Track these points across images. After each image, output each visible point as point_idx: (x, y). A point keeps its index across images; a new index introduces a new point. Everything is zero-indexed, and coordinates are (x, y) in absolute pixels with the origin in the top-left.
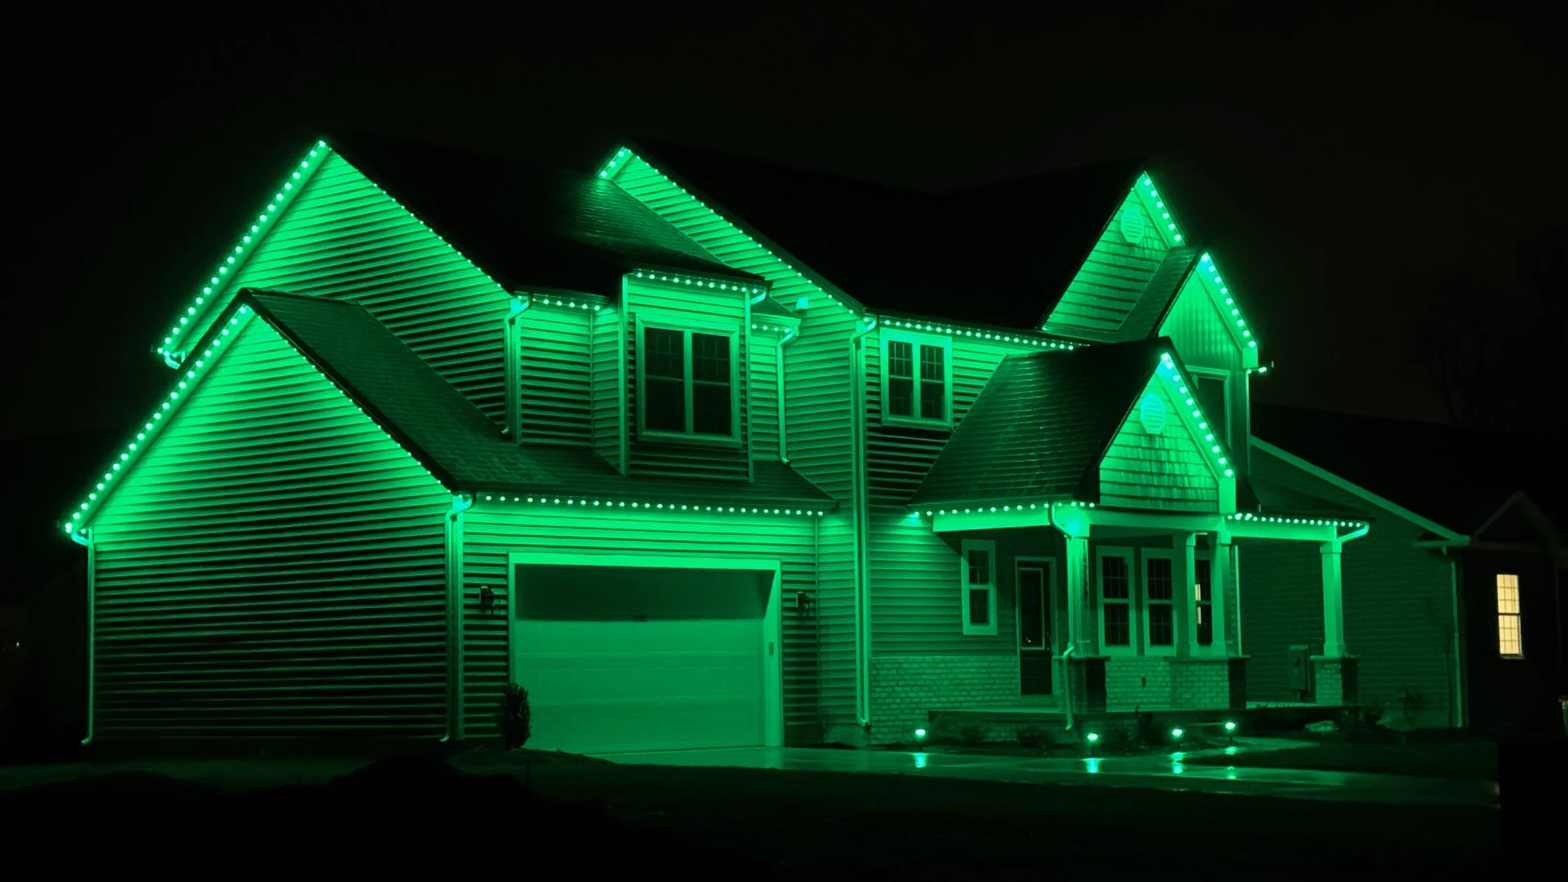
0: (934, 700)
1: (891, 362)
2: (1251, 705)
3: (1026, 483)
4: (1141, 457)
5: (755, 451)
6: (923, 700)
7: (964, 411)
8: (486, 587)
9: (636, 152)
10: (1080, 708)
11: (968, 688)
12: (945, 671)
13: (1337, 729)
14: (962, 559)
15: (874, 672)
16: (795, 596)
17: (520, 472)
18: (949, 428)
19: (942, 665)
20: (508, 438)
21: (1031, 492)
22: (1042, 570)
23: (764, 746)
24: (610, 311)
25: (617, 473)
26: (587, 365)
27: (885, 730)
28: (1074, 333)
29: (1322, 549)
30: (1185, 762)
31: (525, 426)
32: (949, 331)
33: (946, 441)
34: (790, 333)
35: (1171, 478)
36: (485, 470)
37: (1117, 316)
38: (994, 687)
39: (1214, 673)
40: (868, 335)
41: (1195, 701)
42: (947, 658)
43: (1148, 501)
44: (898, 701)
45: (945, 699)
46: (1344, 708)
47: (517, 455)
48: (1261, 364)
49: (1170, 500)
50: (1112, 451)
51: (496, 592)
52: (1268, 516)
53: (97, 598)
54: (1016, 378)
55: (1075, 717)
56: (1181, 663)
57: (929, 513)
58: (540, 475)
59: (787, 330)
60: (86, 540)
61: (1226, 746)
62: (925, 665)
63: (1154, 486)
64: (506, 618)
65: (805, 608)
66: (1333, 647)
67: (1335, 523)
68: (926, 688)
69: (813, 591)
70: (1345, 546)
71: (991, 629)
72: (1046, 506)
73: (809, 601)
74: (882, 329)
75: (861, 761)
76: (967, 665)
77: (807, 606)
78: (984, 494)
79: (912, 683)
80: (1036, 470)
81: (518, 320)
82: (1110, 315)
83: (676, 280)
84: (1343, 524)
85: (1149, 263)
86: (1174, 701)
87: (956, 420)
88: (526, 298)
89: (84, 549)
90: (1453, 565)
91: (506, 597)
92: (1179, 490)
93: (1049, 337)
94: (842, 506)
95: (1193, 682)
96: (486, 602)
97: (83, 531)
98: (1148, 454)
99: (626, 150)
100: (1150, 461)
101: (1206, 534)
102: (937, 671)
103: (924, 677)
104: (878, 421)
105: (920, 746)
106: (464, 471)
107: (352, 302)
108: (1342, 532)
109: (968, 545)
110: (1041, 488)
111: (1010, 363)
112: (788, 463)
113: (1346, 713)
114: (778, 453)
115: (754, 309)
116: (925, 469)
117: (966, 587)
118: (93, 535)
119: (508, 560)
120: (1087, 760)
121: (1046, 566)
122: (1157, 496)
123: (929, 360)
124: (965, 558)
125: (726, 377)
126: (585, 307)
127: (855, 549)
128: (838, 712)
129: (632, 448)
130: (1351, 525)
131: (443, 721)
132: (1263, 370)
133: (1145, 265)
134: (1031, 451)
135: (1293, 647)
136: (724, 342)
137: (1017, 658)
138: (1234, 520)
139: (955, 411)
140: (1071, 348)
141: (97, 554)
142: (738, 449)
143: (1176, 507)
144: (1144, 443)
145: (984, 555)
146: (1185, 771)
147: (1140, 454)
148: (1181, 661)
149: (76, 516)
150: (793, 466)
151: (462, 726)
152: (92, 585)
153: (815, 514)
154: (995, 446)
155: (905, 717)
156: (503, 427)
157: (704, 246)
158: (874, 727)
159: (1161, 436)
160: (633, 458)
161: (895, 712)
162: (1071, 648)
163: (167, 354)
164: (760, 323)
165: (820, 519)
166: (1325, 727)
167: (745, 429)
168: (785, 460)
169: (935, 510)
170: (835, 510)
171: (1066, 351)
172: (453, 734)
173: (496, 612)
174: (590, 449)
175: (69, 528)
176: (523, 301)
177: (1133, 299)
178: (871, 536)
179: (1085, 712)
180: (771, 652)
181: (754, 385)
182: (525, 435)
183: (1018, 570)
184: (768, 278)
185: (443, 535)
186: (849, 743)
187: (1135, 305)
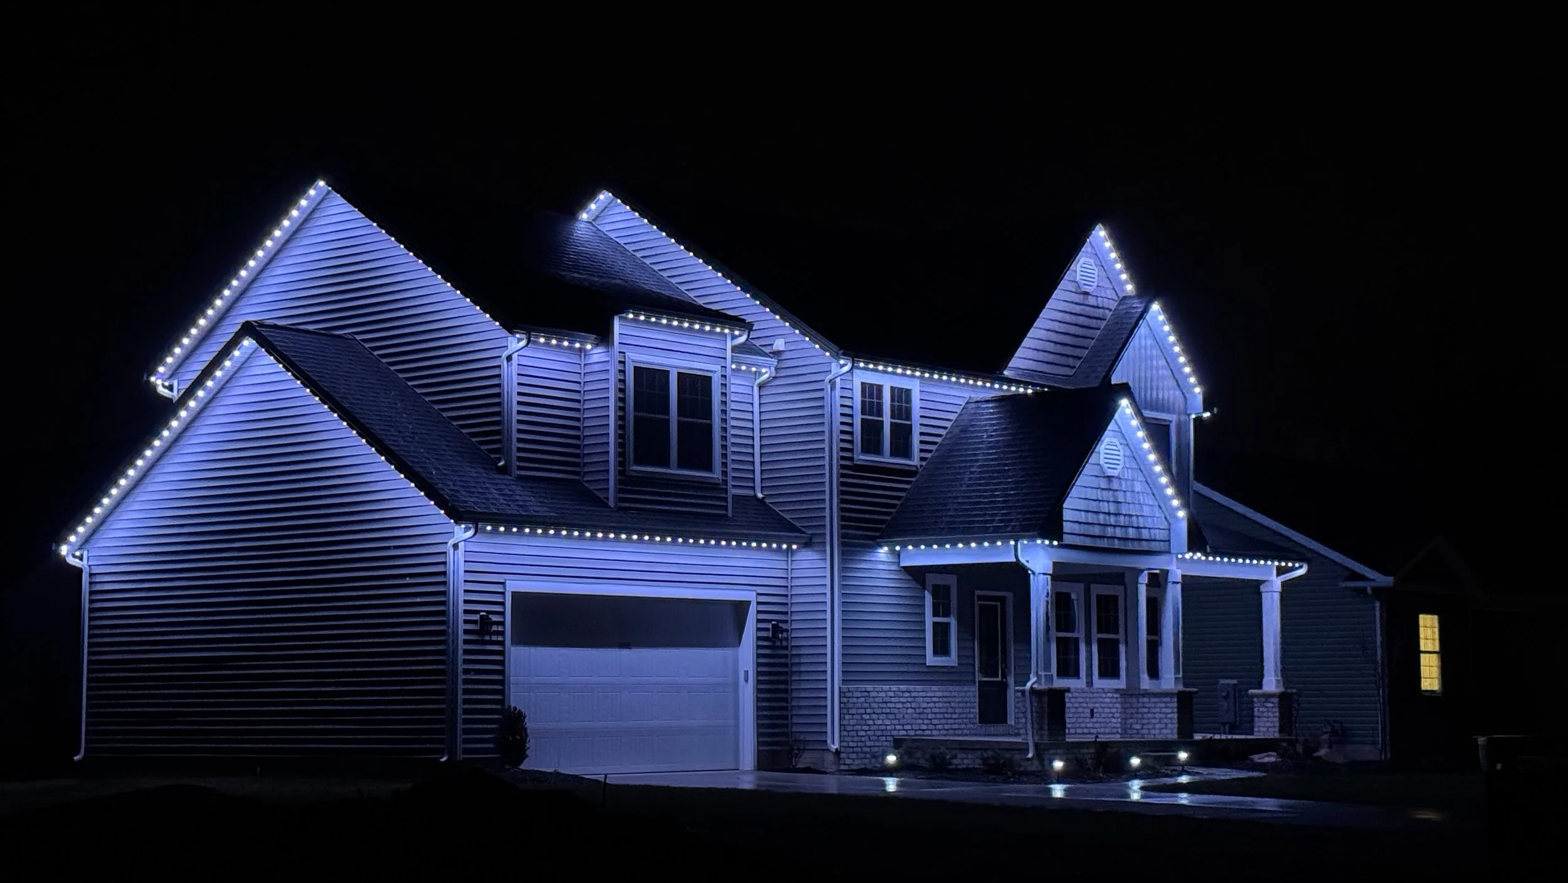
0: (898, 727)
1: (863, 403)
2: (1198, 737)
3: (993, 521)
4: (1100, 499)
5: (734, 486)
6: (889, 728)
7: (930, 451)
8: (484, 614)
9: (616, 195)
10: (1042, 736)
11: (930, 716)
12: (909, 700)
13: (1280, 760)
14: (926, 592)
15: (845, 700)
16: (770, 626)
17: (517, 503)
18: (916, 466)
19: (907, 694)
20: (504, 470)
21: (997, 530)
22: (999, 604)
23: (738, 770)
24: (600, 350)
25: (607, 506)
26: (578, 401)
27: (854, 756)
28: (1032, 376)
29: (1263, 588)
30: (1142, 788)
31: (520, 459)
32: (918, 374)
33: (914, 479)
34: (766, 373)
35: (1127, 518)
36: (485, 501)
37: (1071, 361)
38: (954, 716)
39: (1163, 705)
40: (842, 377)
41: (1145, 731)
42: (911, 687)
43: (1106, 540)
44: (866, 728)
45: (909, 727)
46: (1282, 740)
47: (513, 487)
48: (1205, 410)
49: (1126, 539)
50: (1074, 492)
51: (494, 618)
52: (1215, 555)
53: (91, 619)
54: (980, 420)
55: (1036, 745)
56: (1131, 696)
57: (898, 548)
58: (535, 506)
59: (764, 370)
60: (80, 562)
61: (1180, 774)
62: (892, 694)
63: (1111, 525)
64: (502, 643)
65: (778, 637)
66: (1271, 683)
67: (1276, 563)
68: (890, 716)
69: (786, 621)
70: (1284, 584)
71: (952, 660)
72: (1012, 543)
73: (783, 631)
74: (855, 371)
75: (831, 784)
76: (929, 694)
77: (780, 635)
78: (952, 531)
79: (879, 711)
80: (1003, 508)
81: (515, 356)
82: (1063, 360)
83: (664, 321)
84: (1283, 564)
85: (1101, 310)
86: (1125, 731)
87: (922, 459)
88: (524, 336)
89: (79, 571)
90: (1378, 604)
91: (502, 623)
92: (1134, 529)
93: (1010, 381)
94: (814, 541)
95: (1142, 714)
96: (484, 627)
97: (78, 554)
98: (1106, 495)
99: (607, 193)
100: (1108, 502)
101: (1158, 571)
102: (902, 700)
103: (890, 705)
104: (851, 459)
105: (890, 771)
106: (466, 502)
107: (351, 337)
108: (1281, 571)
109: (931, 579)
110: (1006, 526)
111: (974, 405)
112: (763, 498)
113: (1285, 744)
114: (753, 488)
115: (735, 349)
116: (893, 506)
117: (929, 620)
118: (88, 558)
119: (505, 588)
120: (1052, 786)
121: (1002, 599)
122: (1113, 535)
123: (898, 402)
124: (929, 591)
125: (709, 415)
126: (577, 345)
127: (828, 582)
128: (809, 738)
129: (620, 482)
130: (1290, 564)
131: (441, 741)
132: (1207, 415)
133: (1099, 313)
134: (996, 490)
135: (1222, 681)
136: (706, 381)
137: (975, 689)
138: (1184, 559)
139: (922, 451)
140: (1030, 391)
141: (91, 575)
142: (718, 484)
143: (1130, 546)
144: (1103, 484)
145: (947, 588)
146: (1142, 797)
147: (1099, 495)
148: (1131, 693)
149: (72, 538)
150: (767, 501)
151: (460, 746)
152: (86, 605)
153: (789, 548)
154: (961, 485)
155: (872, 743)
156: (499, 460)
157: (683, 288)
158: (843, 753)
159: (1118, 478)
160: (620, 491)
161: (863, 739)
162: (1033, 679)
163: (159, 382)
164: (739, 363)
165: (793, 552)
166: (1270, 758)
167: (725, 464)
168: (760, 495)
169: (904, 545)
170: (808, 544)
171: (1025, 395)
172: (452, 752)
173: (494, 638)
174: (578, 482)
175: (64, 550)
176: (520, 340)
177: (1086, 346)
178: (843, 569)
179: (1046, 740)
180: (746, 680)
181: (734, 423)
182: (520, 468)
183: (977, 603)
184: (748, 319)
185: (445, 563)
186: (818, 768)
187: (1087, 351)
